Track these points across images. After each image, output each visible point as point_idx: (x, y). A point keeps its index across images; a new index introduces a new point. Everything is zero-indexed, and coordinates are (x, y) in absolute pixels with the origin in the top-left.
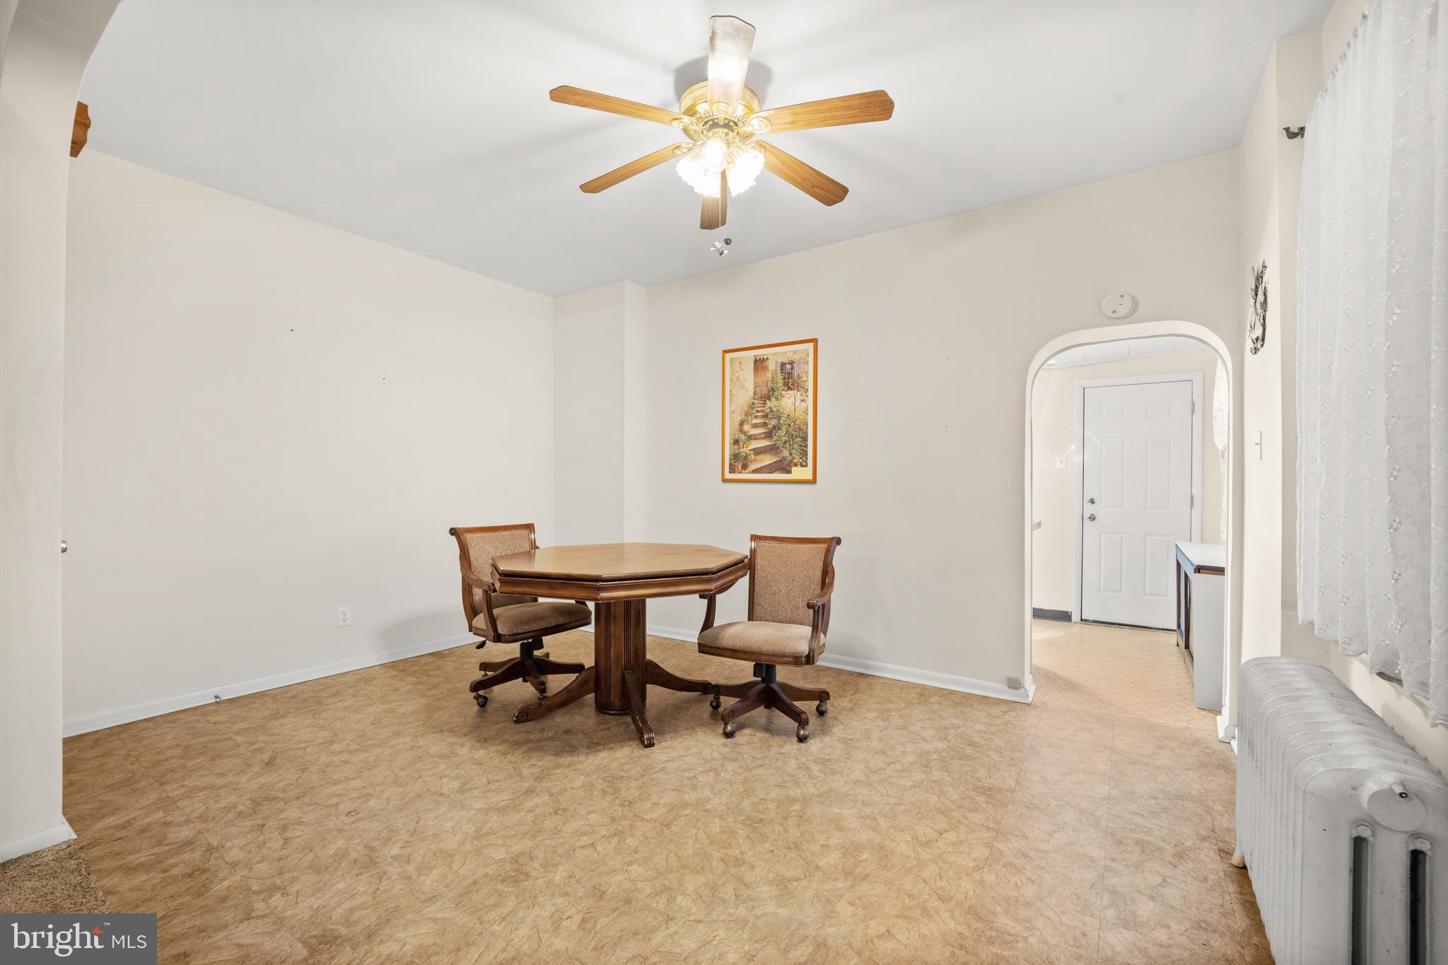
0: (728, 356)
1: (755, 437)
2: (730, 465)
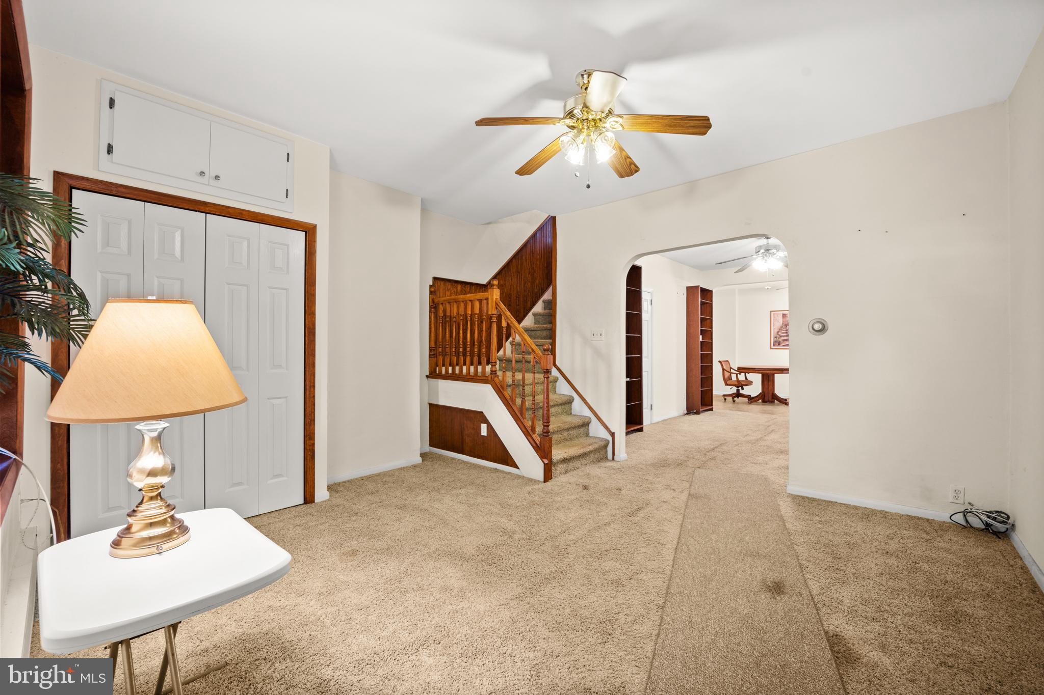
0: (772, 313)
2: (774, 344)
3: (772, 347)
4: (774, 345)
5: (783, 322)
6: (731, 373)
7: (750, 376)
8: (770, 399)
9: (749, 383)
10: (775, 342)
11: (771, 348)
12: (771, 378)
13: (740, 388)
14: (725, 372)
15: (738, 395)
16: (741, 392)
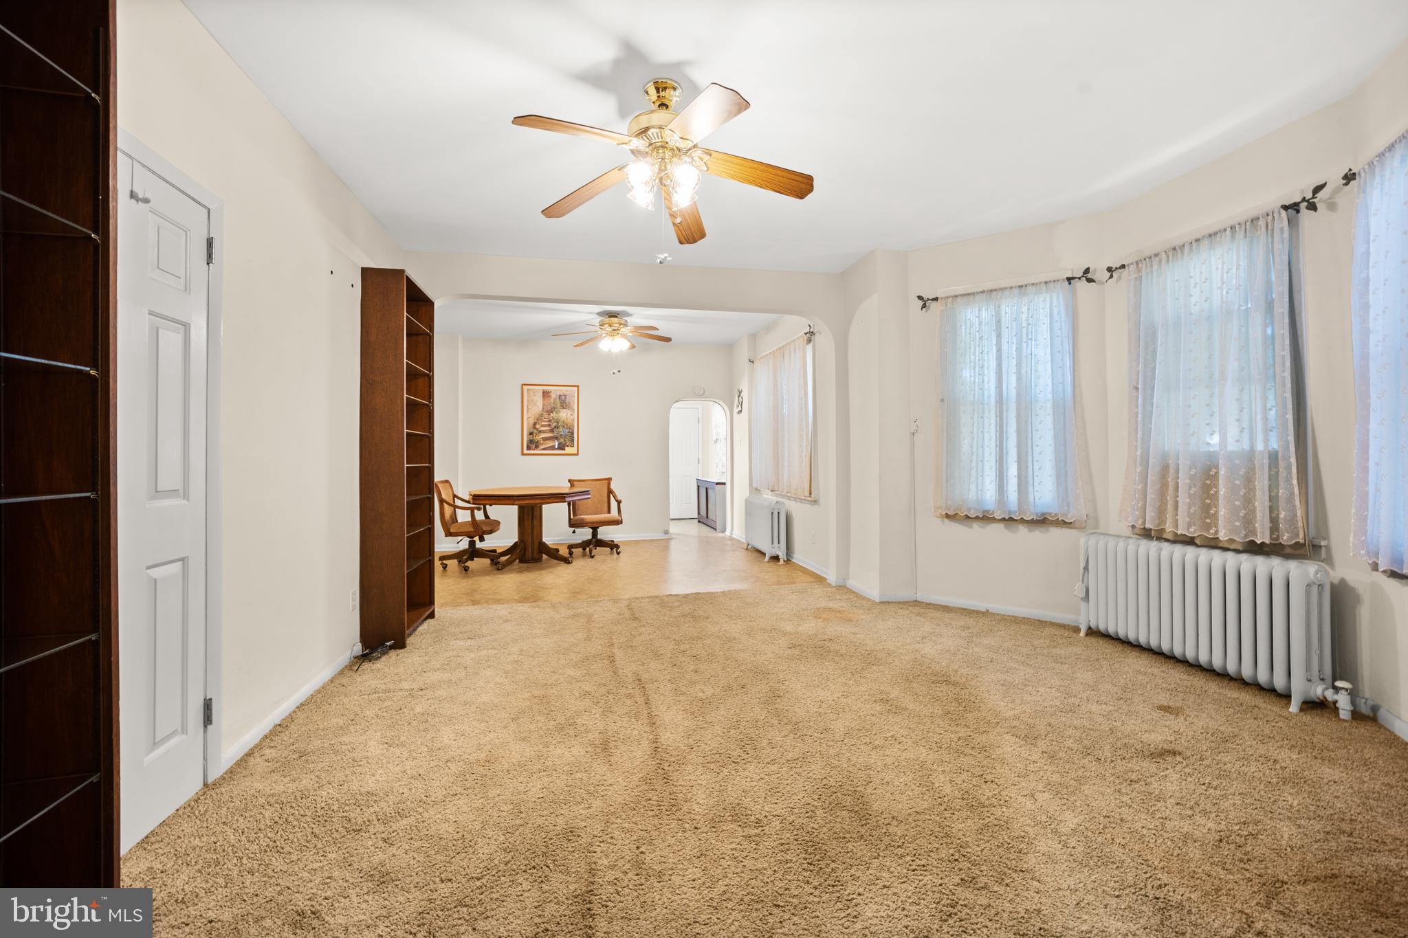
0: (525, 387)
1: (544, 432)
2: (527, 446)
3: (526, 451)
4: (529, 448)
5: (544, 405)
6: (455, 507)
7: (495, 511)
8: (536, 555)
9: (493, 526)
10: (531, 442)
11: (523, 454)
12: (537, 514)
13: (476, 539)
14: (445, 505)
15: (473, 553)
16: (479, 545)
